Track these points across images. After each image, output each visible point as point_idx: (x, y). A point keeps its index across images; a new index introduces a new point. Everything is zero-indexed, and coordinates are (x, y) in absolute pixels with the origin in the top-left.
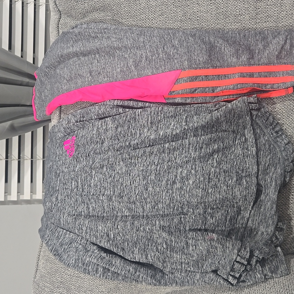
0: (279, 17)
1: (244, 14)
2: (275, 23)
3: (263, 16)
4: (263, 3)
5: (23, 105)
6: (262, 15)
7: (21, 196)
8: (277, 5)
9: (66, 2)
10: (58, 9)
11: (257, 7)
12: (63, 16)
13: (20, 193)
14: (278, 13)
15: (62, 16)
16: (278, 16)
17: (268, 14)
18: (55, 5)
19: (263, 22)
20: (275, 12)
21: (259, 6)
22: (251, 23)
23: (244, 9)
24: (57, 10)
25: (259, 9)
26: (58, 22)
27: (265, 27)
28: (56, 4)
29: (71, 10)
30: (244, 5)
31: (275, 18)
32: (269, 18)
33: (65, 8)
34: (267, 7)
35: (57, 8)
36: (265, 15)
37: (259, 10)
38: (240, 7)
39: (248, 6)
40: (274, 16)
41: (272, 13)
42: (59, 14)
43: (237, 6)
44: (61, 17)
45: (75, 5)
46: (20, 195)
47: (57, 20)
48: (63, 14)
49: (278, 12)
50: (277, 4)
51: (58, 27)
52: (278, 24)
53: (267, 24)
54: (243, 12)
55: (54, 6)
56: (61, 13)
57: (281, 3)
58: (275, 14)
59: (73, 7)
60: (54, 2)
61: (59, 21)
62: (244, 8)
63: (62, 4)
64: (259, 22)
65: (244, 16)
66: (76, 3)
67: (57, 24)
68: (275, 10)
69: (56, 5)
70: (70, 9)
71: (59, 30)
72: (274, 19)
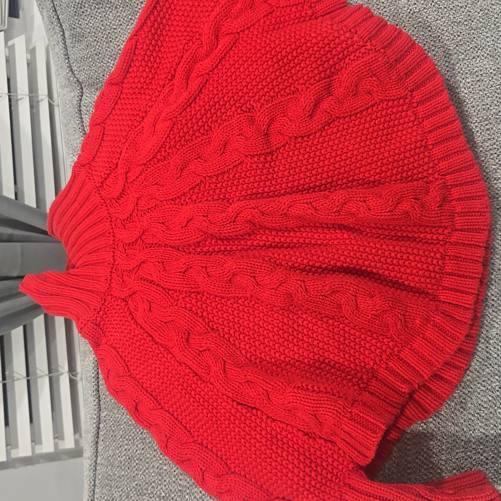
0: (497, 47)
1: (433, 48)
2: (491, 58)
3: (469, 48)
4: (463, 26)
5: (6, 277)
6: (466, 47)
7: (13, 451)
8: (488, 27)
9: (92, 63)
10: (76, 79)
11: (454, 34)
12: (87, 91)
13: (10, 445)
14: (493, 40)
15: (84, 92)
16: (494, 45)
17: (475, 45)
18: (71, 73)
19: (471, 57)
20: (488, 40)
21: (458, 32)
22: (449, 62)
23: (432, 41)
24: (74, 81)
25: (459, 36)
26: (79, 102)
27: (476, 67)
28: (72, 69)
29: (103, 76)
30: (430, 33)
31: (489, 49)
32: (480, 51)
33: (91, 74)
34: (472, 31)
35: (75, 77)
36: (471, 46)
37: (459, 38)
38: (424, 38)
39: (438, 34)
40: (487, 47)
41: (483, 41)
42: (78, 88)
43: (417, 37)
44: (82, 93)
45: (112, 65)
46: (11, 449)
47: (77, 99)
48: (87, 87)
49: (493, 38)
50: (489, 24)
51: (80, 110)
52: (497, 59)
53: (478, 61)
54: (431, 46)
55: (69, 75)
56: (83, 85)
57: (495, 23)
58: (488, 42)
59: (106, 69)
60: (68, 67)
61: (81, 100)
62: (432, 39)
63: (84, 69)
64: (464, 59)
65: (433, 53)
66: (112, 62)
67: (76, 106)
68: (488, 35)
69: (73, 72)
70: (101, 74)
71: (83, 116)
72: (488, 52)
